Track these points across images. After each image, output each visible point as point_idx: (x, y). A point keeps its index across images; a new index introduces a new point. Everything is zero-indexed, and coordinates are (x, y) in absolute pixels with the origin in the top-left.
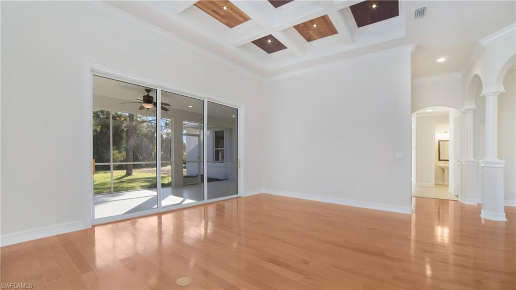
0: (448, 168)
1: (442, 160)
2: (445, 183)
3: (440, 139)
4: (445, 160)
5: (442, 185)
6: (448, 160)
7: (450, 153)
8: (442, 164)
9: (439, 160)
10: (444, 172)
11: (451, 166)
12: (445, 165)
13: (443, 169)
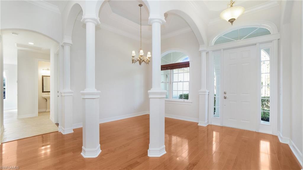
0: (49, 98)
1: (45, 92)
2: (47, 110)
3: (43, 75)
4: (48, 92)
5: (45, 112)
6: (49, 92)
7: (51, 86)
8: (45, 95)
9: (43, 92)
10: (47, 100)
11: (52, 96)
12: (47, 96)
13: (46, 99)
